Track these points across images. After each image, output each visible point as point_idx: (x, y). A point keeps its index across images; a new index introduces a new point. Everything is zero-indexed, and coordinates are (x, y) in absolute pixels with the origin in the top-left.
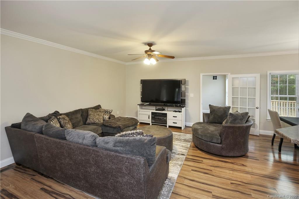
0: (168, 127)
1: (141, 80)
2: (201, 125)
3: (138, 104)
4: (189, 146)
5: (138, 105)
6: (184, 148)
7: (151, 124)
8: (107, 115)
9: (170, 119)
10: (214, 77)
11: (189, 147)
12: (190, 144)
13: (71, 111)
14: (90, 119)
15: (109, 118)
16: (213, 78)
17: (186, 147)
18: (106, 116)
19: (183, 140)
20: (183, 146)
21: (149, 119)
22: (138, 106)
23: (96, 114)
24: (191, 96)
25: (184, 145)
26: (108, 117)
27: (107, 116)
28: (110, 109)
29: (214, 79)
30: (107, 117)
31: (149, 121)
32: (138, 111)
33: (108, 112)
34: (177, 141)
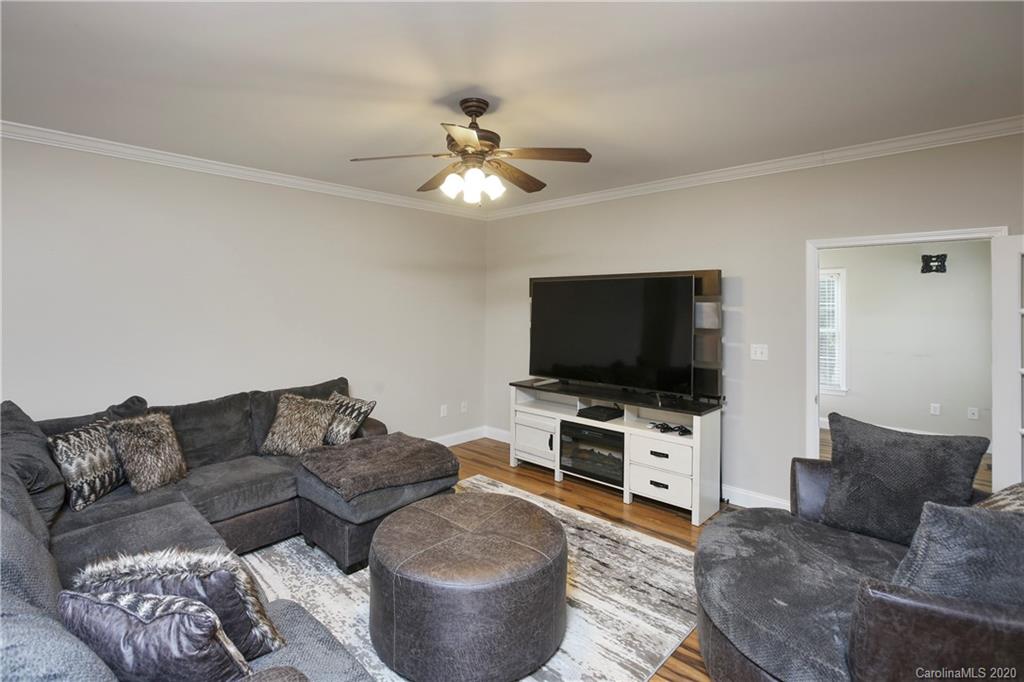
0: (627, 499)
1: (531, 280)
2: (755, 534)
3: (512, 381)
4: (672, 643)
5: (511, 384)
6: (633, 657)
7: (558, 476)
8: (348, 424)
9: (638, 464)
10: (927, 259)
11: (667, 653)
12: (685, 629)
13: (214, 399)
14: (273, 434)
15: (355, 435)
16: (921, 265)
17: (649, 648)
18: (341, 426)
19: (655, 598)
20: (630, 640)
21: (551, 449)
22: (513, 388)
23: (297, 416)
24: (753, 357)
25: (645, 628)
26: (348, 430)
27: (345, 428)
28: (368, 399)
29: (926, 269)
30: (342, 432)
31: (552, 459)
32: (513, 410)
33: (352, 412)
34: (621, 591)
